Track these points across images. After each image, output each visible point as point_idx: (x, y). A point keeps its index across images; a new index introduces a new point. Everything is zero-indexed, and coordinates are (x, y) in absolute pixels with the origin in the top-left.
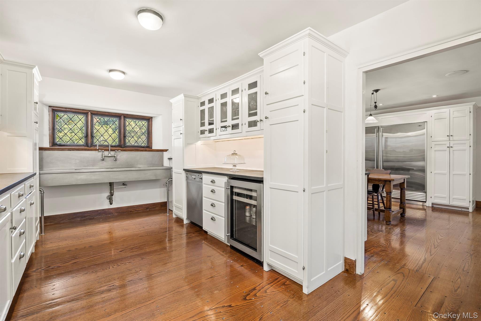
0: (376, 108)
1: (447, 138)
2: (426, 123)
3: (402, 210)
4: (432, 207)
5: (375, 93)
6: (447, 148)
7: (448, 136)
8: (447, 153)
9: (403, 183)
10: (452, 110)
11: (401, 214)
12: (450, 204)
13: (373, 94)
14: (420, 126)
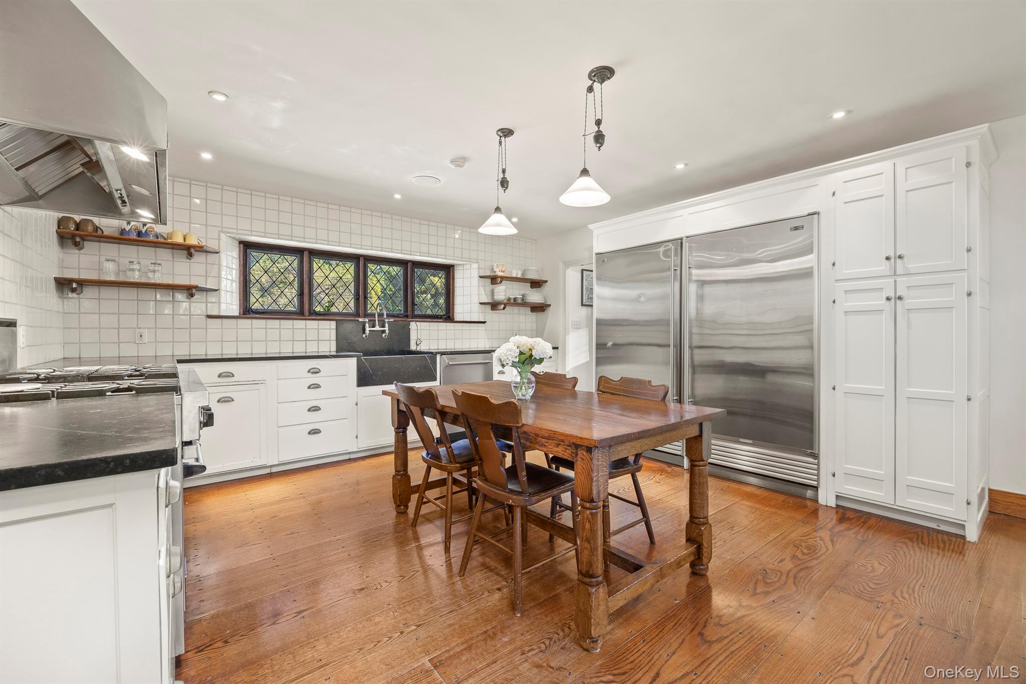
0: (602, 144)
1: (884, 267)
2: (816, 216)
3: (692, 549)
4: (837, 506)
5: (597, 86)
6: (884, 301)
7: (888, 258)
8: (886, 320)
9: (695, 438)
10: (901, 165)
11: (693, 565)
12: (897, 504)
13: (590, 89)
14: (796, 228)
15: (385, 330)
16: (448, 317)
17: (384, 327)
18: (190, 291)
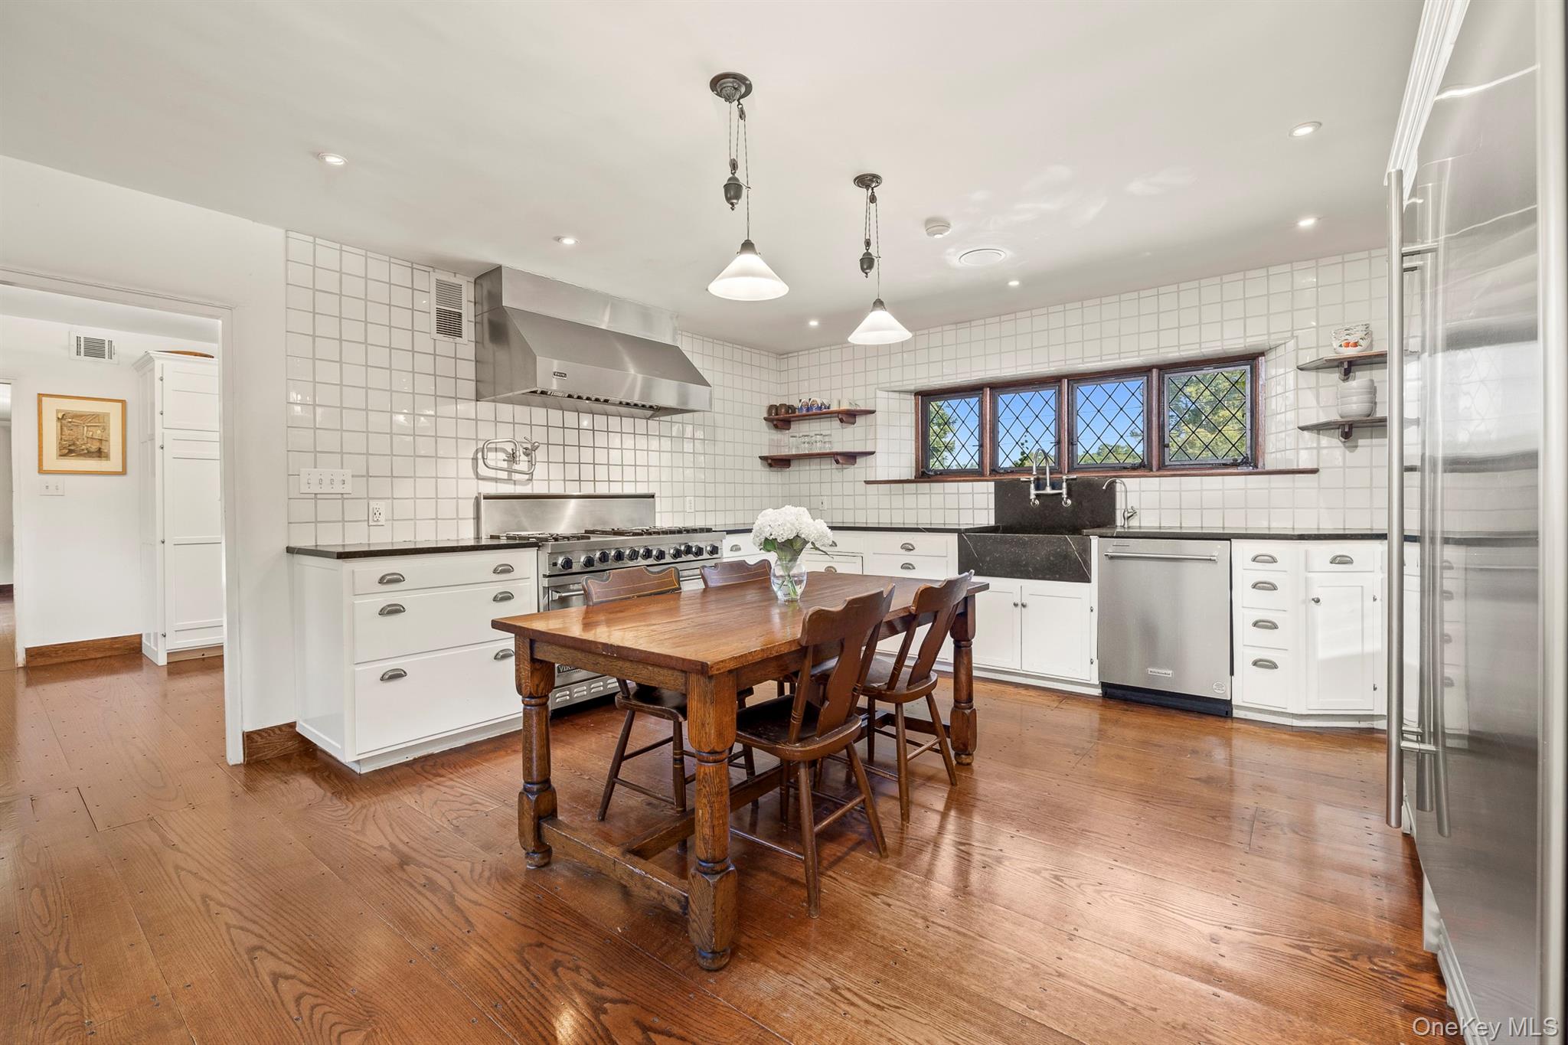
15: (1061, 494)
16: (1249, 462)
17: (1061, 489)
18: (851, 457)
